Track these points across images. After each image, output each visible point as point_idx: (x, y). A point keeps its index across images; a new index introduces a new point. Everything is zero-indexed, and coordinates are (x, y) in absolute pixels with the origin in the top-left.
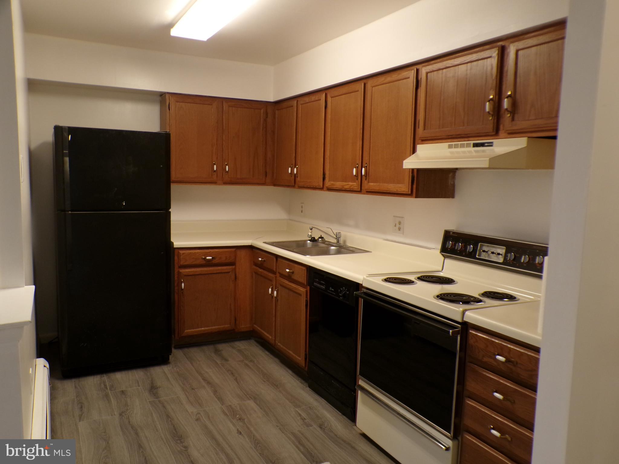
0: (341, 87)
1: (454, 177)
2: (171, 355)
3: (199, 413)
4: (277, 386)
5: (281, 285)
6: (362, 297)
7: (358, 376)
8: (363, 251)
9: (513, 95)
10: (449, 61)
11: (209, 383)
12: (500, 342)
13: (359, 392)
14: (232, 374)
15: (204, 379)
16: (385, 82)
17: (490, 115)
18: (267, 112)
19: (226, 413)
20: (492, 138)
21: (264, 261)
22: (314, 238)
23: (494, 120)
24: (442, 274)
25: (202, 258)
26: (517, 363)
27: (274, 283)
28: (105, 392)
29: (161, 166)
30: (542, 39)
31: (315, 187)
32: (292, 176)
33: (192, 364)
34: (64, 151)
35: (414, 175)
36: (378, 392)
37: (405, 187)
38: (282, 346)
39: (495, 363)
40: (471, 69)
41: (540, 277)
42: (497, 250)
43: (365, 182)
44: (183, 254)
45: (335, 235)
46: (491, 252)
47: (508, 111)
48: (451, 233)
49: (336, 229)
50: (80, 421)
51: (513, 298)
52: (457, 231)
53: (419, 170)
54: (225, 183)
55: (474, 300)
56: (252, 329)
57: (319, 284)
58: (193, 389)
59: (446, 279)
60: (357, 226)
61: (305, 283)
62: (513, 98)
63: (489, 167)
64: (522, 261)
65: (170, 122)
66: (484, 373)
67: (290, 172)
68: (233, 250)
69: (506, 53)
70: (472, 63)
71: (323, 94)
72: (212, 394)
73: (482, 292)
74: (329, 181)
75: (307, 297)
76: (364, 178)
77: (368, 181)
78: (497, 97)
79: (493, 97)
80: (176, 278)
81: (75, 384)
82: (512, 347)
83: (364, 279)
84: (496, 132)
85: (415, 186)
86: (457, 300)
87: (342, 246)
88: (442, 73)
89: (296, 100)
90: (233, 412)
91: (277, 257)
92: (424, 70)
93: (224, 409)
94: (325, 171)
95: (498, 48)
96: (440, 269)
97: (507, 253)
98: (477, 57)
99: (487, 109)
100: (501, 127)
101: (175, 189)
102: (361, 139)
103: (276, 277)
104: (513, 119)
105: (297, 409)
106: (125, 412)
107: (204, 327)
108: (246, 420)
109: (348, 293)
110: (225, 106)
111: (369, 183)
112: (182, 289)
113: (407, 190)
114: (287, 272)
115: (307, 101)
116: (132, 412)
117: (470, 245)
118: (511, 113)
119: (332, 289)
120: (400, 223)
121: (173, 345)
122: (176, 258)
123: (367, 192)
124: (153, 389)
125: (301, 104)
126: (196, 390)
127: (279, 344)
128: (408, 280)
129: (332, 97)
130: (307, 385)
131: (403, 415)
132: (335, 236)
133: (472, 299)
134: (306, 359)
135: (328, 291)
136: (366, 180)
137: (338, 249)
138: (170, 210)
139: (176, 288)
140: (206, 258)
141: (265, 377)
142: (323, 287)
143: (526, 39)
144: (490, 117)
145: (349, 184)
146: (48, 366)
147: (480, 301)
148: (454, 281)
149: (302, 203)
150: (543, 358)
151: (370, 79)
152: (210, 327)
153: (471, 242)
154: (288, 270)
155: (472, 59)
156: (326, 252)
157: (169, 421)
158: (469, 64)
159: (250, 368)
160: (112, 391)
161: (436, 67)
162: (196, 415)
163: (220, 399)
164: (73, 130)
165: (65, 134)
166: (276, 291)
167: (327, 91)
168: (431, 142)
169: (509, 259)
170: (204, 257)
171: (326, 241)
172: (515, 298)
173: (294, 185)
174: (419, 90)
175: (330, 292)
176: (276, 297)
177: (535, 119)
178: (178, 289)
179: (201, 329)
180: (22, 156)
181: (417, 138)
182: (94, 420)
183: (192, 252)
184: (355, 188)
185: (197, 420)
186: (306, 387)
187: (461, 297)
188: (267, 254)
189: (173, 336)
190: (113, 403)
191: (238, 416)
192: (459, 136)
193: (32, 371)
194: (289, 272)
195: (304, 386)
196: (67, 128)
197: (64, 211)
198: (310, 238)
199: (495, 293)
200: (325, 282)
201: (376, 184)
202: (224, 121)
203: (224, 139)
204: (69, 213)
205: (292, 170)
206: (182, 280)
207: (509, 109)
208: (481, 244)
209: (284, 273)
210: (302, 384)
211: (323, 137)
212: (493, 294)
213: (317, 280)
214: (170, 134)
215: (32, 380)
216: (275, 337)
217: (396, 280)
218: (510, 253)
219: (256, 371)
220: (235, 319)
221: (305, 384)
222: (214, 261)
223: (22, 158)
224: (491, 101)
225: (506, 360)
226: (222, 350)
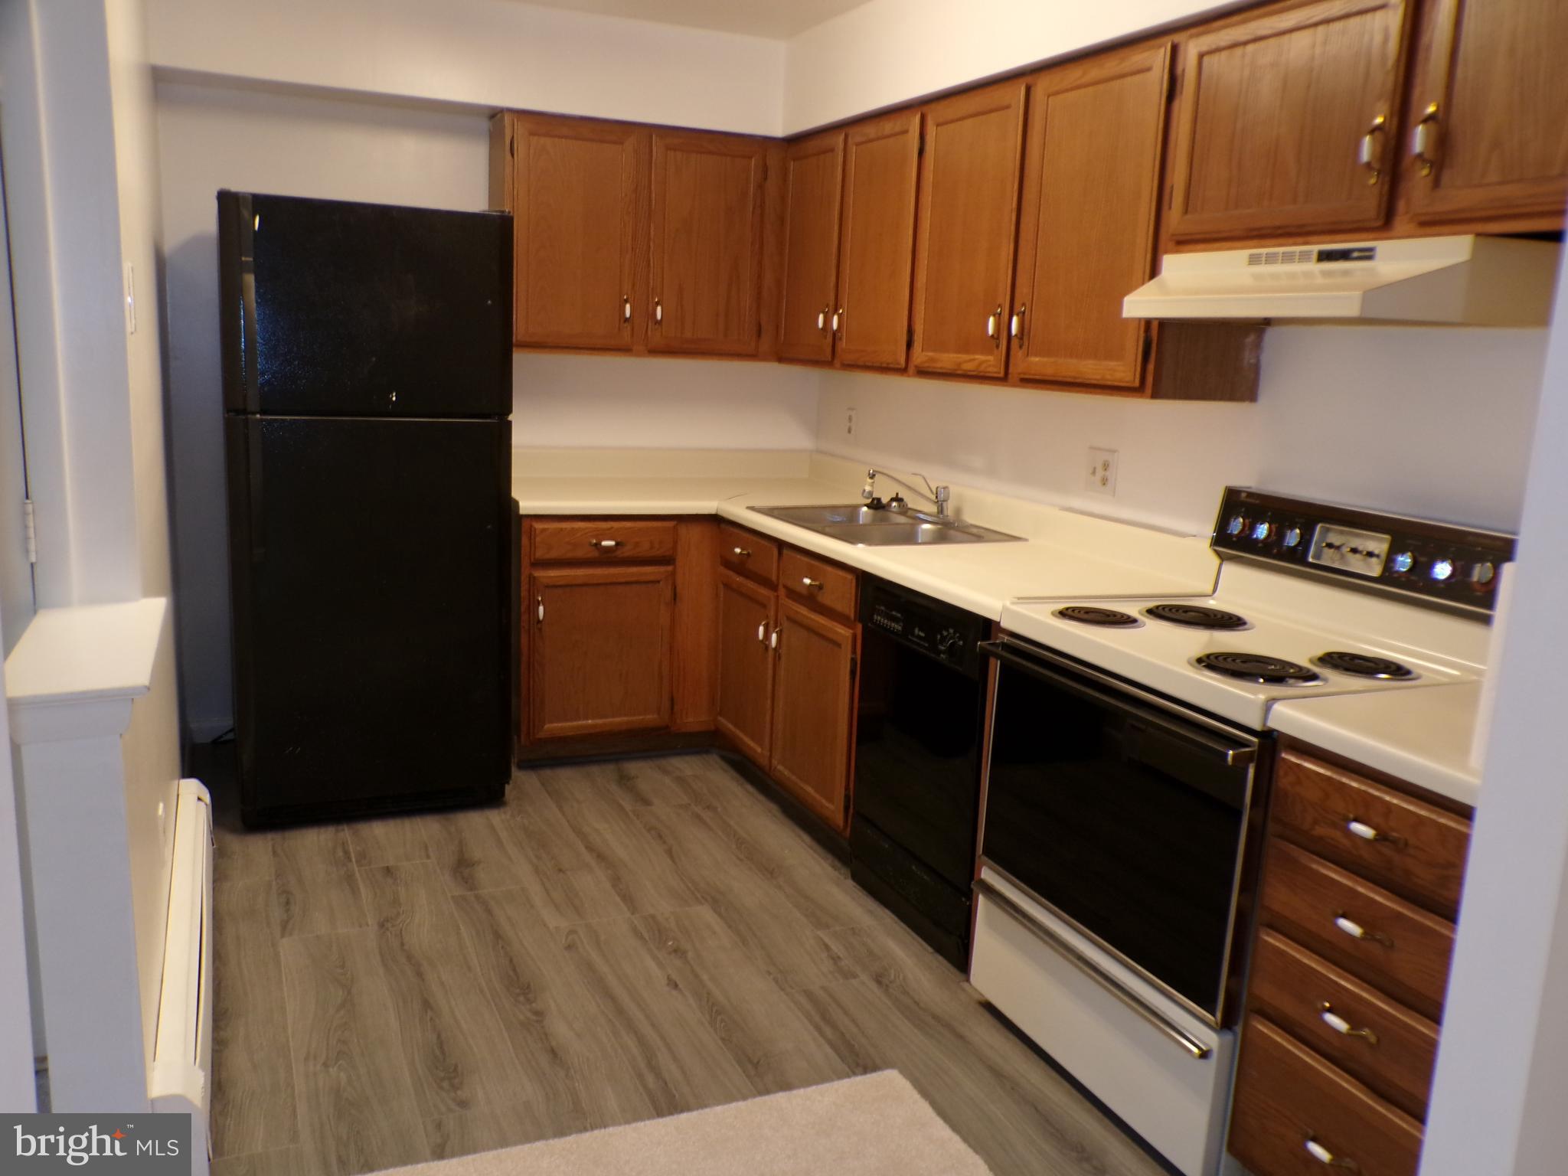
0: (964, 97)
1: (1258, 345)
2: (509, 784)
3: (575, 932)
4: (771, 873)
5: (789, 619)
6: (997, 656)
7: (980, 857)
8: (1006, 538)
9: (1441, 115)
11: (601, 857)
12: (1363, 788)
13: (981, 897)
14: (660, 837)
15: (590, 848)
16: (1080, 82)
17: (1372, 172)
18: (765, 164)
19: (641, 933)
20: (1372, 235)
21: (748, 555)
22: (879, 500)
23: (1382, 184)
24: (1211, 604)
25: (591, 544)
26: (1406, 844)
27: (772, 613)
28: (345, 869)
29: (489, 302)
31: (885, 365)
32: (826, 338)
33: (561, 808)
34: (243, 259)
35: (1151, 337)
36: (1028, 899)
37: (1125, 370)
38: (786, 773)
39: (1345, 842)
40: (1325, 42)
41: (1486, 620)
42: (1367, 543)
43: (1017, 354)
44: (544, 530)
45: (933, 493)
46: (1349, 549)
47: (1424, 160)
48: (1244, 495)
49: (937, 477)
50: (283, 936)
51: (1402, 672)
53: (1165, 322)
54: (655, 351)
55: (1298, 674)
56: (712, 728)
57: (894, 622)
58: (560, 870)
59: (1222, 617)
60: (990, 471)
61: (852, 616)
62: (1442, 125)
63: (1360, 318)
64: (1434, 575)
65: (513, 186)
66: (1314, 866)
67: (821, 325)
68: (670, 524)
70: (1330, 25)
71: (915, 116)
72: (608, 886)
73: (1320, 652)
74: (922, 350)
75: (854, 651)
76: (1015, 343)
77: (1026, 351)
78: (1395, 121)
79: (1384, 122)
80: (524, 593)
81: (273, 847)
82: (1395, 801)
83: (1005, 609)
84: (1385, 222)
85: (1151, 367)
86: (1252, 671)
87: (951, 523)
88: (1243, 59)
89: (844, 134)
90: (659, 931)
91: (781, 545)
92: (1192, 48)
93: (636, 922)
94: (912, 322)
96: (1209, 589)
97: (1391, 551)
99: (1365, 156)
100: (1401, 205)
101: (522, 363)
102: (1012, 237)
103: (777, 597)
104: (1436, 183)
105: (820, 933)
106: (392, 918)
107: (593, 718)
108: (690, 955)
109: (961, 643)
110: (658, 146)
111: (1027, 356)
112: (539, 621)
113: (1130, 378)
114: (805, 584)
115: (873, 136)
116: (408, 920)
117: (1292, 528)
118: (1432, 164)
119: (920, 633)
120: (1105, 466)
121: (514, 760)
122: (525, 541)
123: (1023, 380)
124: (463, 867)
125: (857, 145)
126: (569, 873)
127: (780, 768)
128: (1122, 615)
129: (938, 125)
130: (849, 875)
132: (933, 497)
133: (1292, 671)
134: (847, 808)
135: (910, 637)
136: (1021, 347)
137: (940, 529)
138: (510, 418)
139: (524, 617)
140: (600, 544)
141: (742, 850)
142: (897, 626)
144: (1371, 177)
145: (974, 360)
146: (207, 798)
147: (1314, 677)
148: (1244, 623)
149: (850, 409)
151: (1045, 72)
152: (608, 718)
153: (1297, 519)
154: (807, 581)
156: (908, 537)
157: (500, 947)
158: (1321, 29)
159: (706, 825)
160: (362, 866)
161: (1228, 39)
162: (567, 936)
163: (629, 900)
164: (264, 204)
165: (246, 213)
166: (777, 632)
167: (925, 109)
168: (1202, 246)
169: (1396, 569)
170: (595, 541)
171: (910, 509)
172: (1408, 672)
173: (830, 359)
174: (1176, 105)
175: (915, 639)
176: (776, 648)
177: (1501, 184)
178: (529, 621)
179: (584, 722)
180: (130, 265)
181: (1164, 236)
182: (317, 936)
183: (566, 529)
184: (990, 369)
185: (569, 947)
186: (845, 878)
187: (1262, 665)
188: (755, 539)
189: (515, 737)
190: (363, 896)
191: (670, 943)
192: (1280, 231)
193: (165, 808)
194: (810, 585)
195: (842, 877)
196: (250, 197)
197: (245, 412)
198: (868, 498)
199: (1354, 657)
200: (902, 615)
201: (1045, 359)
202: (653, 187)
203: (652, 237)
204: (257, 420)
205: (827, 321)
206: (540, 599)
207: (1426, 156)
208: (1322, 527)
209: (798, 589)
210: (835, 870)
211: (911, 232)
212: (1350, 659)
213: (883, 608)
214: (512, 219)
215: (164, 832)
216: (771, 751)
217: (1090, 614)
218: (1403, 552)
219: (720, 833)
220: (672, 700)
221: (842, 872)
222: (619, 553)
223: (130, 269)
224: (1377, 134)
225: (1376, 835)
226: (637, 777)
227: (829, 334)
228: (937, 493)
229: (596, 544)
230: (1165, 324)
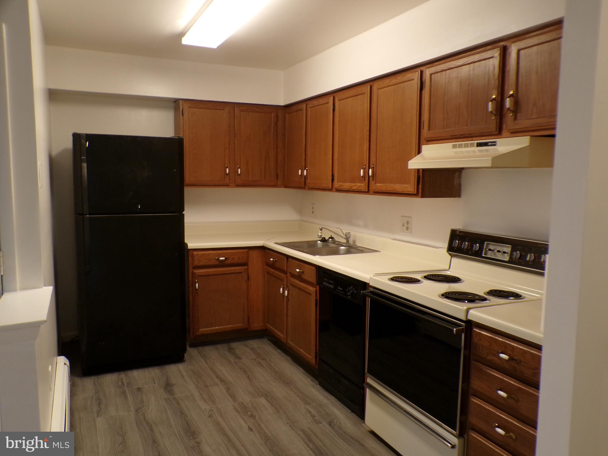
0: (348, 90)
1: (460, 176)
2: (186, 353)
3: (212, 410)
4: (288, 384)
5: (292, 285)
6: (369, 297)
7: (366, 374)
8: (372, 251)
9: (515, 95)
10: (451, 62)
11: (222, 380)
12: (504, 340)
13: (367, 389)
14: (245, 371)
15: (218, 377)
16: (389, 84)
17: (493, 115)
18: (277, 115)
19: (238, 410)
20: (495, 137)
21: (276, 261)
22: (324, 238)
23: (497, 119)
24: (448, 273)
25: (216, 259)
26: (520, 361)
27: (285, 283)
28: (122, 389)
29: (175, 170)
30: (543, 38)
31: (324, 188)
32: (302, 178)
33: (206, 362)
34: (82, 158)
35: (420, 175)
36: (386, 390)
37: (411, 188)
38: (293, 345)
39: (499, 361)
40: (474, 69)
41: (542, 274)
42: (503, 248)
43: (372, 183)
44: (197, 254)
45: (344, 235)
46: (497, 251)
47: (510, 110)
48: (458, 232)
49: (346, 229)
50: (97, 417)
51: (518, 296)
52: (464, 230)
53: (424, 170)
54: (238, 186)
55: (479, 298)
56: (264, 328)
57: (330, 284)
58: (206, 386)
59: (452, 278)
60: (366, 226)
61: (315, 283)
62: (515, 98)
63: (491, 167)
64: (528, 259)
65: (183, 127)
66: (488, 371)
67: (300, 174)
68: (246, 250)
69: (508, 52)
70: (475, 63)
71: (331, 97)
72: (225, 391)
73: (488, 290)
74: (338, 182)
75: (316, 297)
76: (371, 179)
77: (375, 182)
78: (500, 96)
79: (496, 97)
80: (190, 279)
81: (94, 382)
82: (515, 345)
83: (371, 278)
84: (499, 132)
85: (420, 186)
86: (462, 298)
87: (351, 246)
88: (446, 74)
89: (305, 104)
90: (245, 408)
91: (288, 257)
92: (428, 72)
93: (236, 406)
94: (333, 172)
95: (499, 48)
96: (447, 268)
97: (512, 251)
98: (480, 57)
99: (490, 109)
100: (504, 126)
101: (188, 192)
102: (368, 140)
103: (287, 277)
104: (515, 119)
105: (307, 407)
106: (140, 408)
107: (218, 326)
108: (257, 417)
109: (356, 292)
110: (237, 110)
111: (376, 183)
112: (196, 290)
113: (413, 191)
114: (297, 272)
115: (316, 104)
116: (147, 408)
117: (476, 244)
118: (513, 112)
119: (340, 289)
120: (408, 223)
121: (188, 344)
122: (190, 259)
123: (375, 192)
124: (168, 387)
125: (310, 108)
126: (209, 387)
127: (290, 342)
128: (415, 279)
129: (339, 100)
130: (318, 383)
131: (410, 412)
132: (345, 237)
133: (477, 297)
134: (316, 357)
135: (337, 290)
136: (373, 180)
137: (348, 248)
138: (184, 213)
139: (191, 288)
140: (219, 259)
141: (277, 375)
142: (332, 286)
143: (527, 39)
144: (493, 116)
145: (357, 185)
146: (68, 363)
147: (485, 299)
148: (461, 280)
149: (312, 204)
150: (545, 356)
151: (376, 81)
152: (224, 326)
153: (478, 241)
154: (298, 270)
155: (474, 60)
156: (335, 252)
157: (183, 417)
158: (472, 65)
159: (263, 366)
160: (129, 388)
161: (440, 68)
162: (209, 412)
163: (233, 397)
164: (89, 137)
165: (83, 141)
166: (287, 290)
167: (335, 95)
168: (436, 142)
169: (514, 258)
170: (217, 258)
171: (336, 241)
172: (521, 296)
173: (304, 186)
174: (423, 91)
175: (338, 291)
176: (287, 296)
177: (538, 118)
178: (193, 290)
179: (215, 328)
180: (40, 163)
181: (422, 138)
182: (111, 416)
183: (206, 254)
184: (362, 189)
185: (210, 416)
186: (317, 385)
187: (466, 296)
188: (278, 255)
189: (188, 335)
190: (129, 399)
191: (249, 413)
192: (462, 136)
193: (52, 368)
194: (299, 272)
195: (315, 384)
196: (85, 135)
197: (83, 214)
198: (320, 238)
199: (500, 291)
200: (333, 282)
201: (383, 184)
202: (236, 125)
203: (236, 143)
204: (87, 217)
205: (302, 172)
206: (196, 281)
207: (511, 109)
208: (487, 243)
209: (295, 273)
210: (313, 382)
211: (331, 139)
212: (499, 292)
213: (326, 279)
214: (183, 139)
215: (51, 377)
216: (287, 336)
217: (403, 279)
218: (516, 251)
219: (268, 369)
220: (248, 318)
221: (315, 382)
222: (227, 262)
223: (40, 164)
224: (493, 101)
225: (509, 359)
226: (236, 349)
227: (303, 177)
228: (346, 235)
229: (217, 259)
230: (425, 171)
